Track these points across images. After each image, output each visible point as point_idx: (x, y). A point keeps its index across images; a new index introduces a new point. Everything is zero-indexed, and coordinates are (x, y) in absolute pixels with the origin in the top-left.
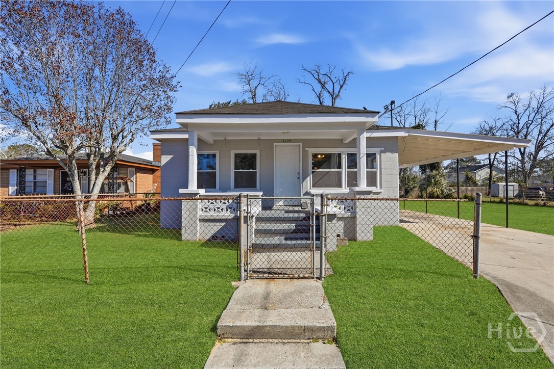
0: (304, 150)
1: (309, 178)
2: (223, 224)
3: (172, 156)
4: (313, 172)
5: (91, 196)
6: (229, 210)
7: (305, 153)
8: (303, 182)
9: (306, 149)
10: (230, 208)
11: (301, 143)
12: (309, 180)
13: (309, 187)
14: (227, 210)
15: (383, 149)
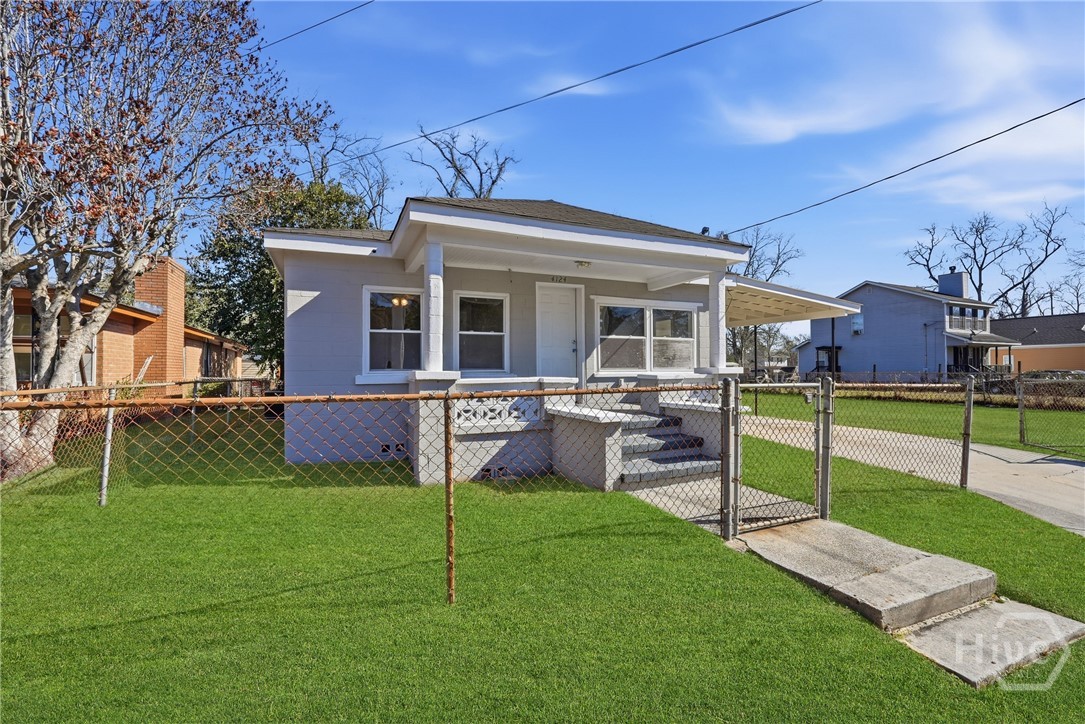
0: (587, 299)
1: (595, 351)
2: (502, 443)
3: (317, 293)
4: (602, 340)
5: (46, 395)
6: (515, 413)
7: (589, 304)
8: (586, 358)
9: (592, 297)
10: (515, 410)
11: (583, 286)
12: (596, 355)
13: (596, 369)
14: (510, 414)
15: (701, 305)
